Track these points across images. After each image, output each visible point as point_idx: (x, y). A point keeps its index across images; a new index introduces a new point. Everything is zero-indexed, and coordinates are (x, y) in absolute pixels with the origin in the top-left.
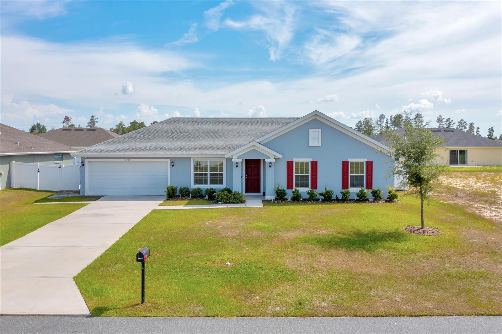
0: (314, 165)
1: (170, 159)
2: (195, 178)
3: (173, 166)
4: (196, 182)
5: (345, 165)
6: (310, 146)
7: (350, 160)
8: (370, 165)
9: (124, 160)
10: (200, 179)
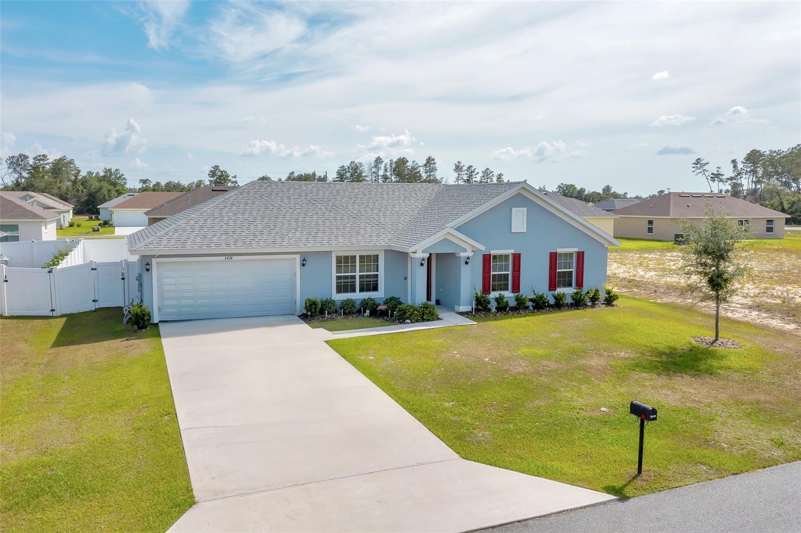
0: (517, 258)
1: (299, 255)
2: (337, 283)
3: (303, 265)
4: (339, 290)
5: (553, 257)
6: (512, 231)
7: (559, 251)
8: (580, 256)
9: (223, 258)
10: (345, 286)
